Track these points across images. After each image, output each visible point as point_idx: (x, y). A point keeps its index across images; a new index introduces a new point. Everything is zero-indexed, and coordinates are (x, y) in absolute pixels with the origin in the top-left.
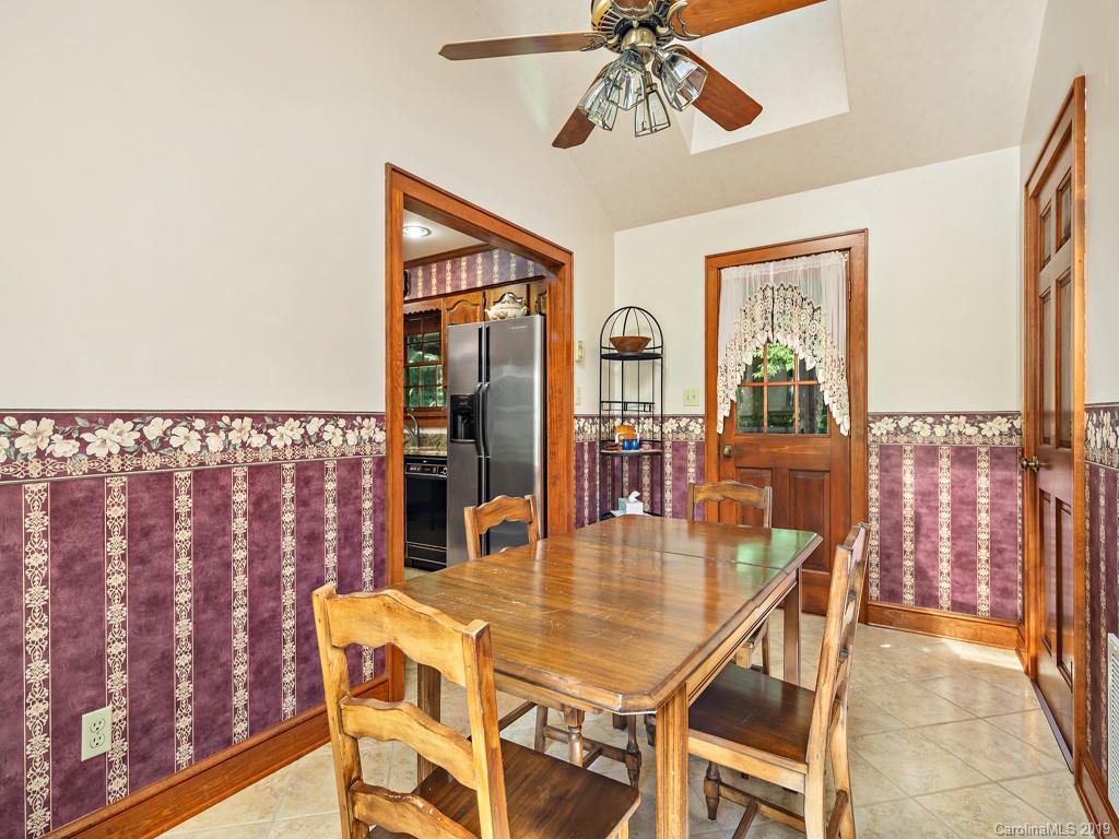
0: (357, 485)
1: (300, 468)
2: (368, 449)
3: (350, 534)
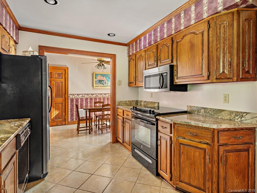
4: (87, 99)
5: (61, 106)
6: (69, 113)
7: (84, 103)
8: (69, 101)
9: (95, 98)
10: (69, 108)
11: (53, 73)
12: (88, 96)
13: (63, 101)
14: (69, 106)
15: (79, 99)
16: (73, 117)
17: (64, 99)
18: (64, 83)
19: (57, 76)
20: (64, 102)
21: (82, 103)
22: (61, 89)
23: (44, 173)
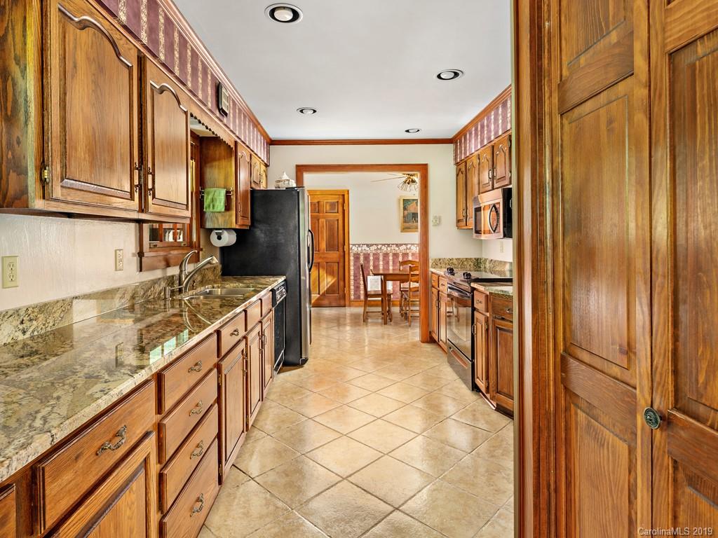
4: (386, 255)
5: (336, 268)
6: (352, 282)
7: (381, 263)
8: (352, 258)
9: (405, 254)
10: (352, 273)
11: (321, 203)
12: (389, 249)
13: (339, 258)
14: (352, 268)
15: (371, 255)
16: (360, 291)
17: (342, 254)
18: (341, 222)
19: (328, 208)
20: (342, 260)
21: (376, 263)
22: (336, 234)
23: (303, 357)
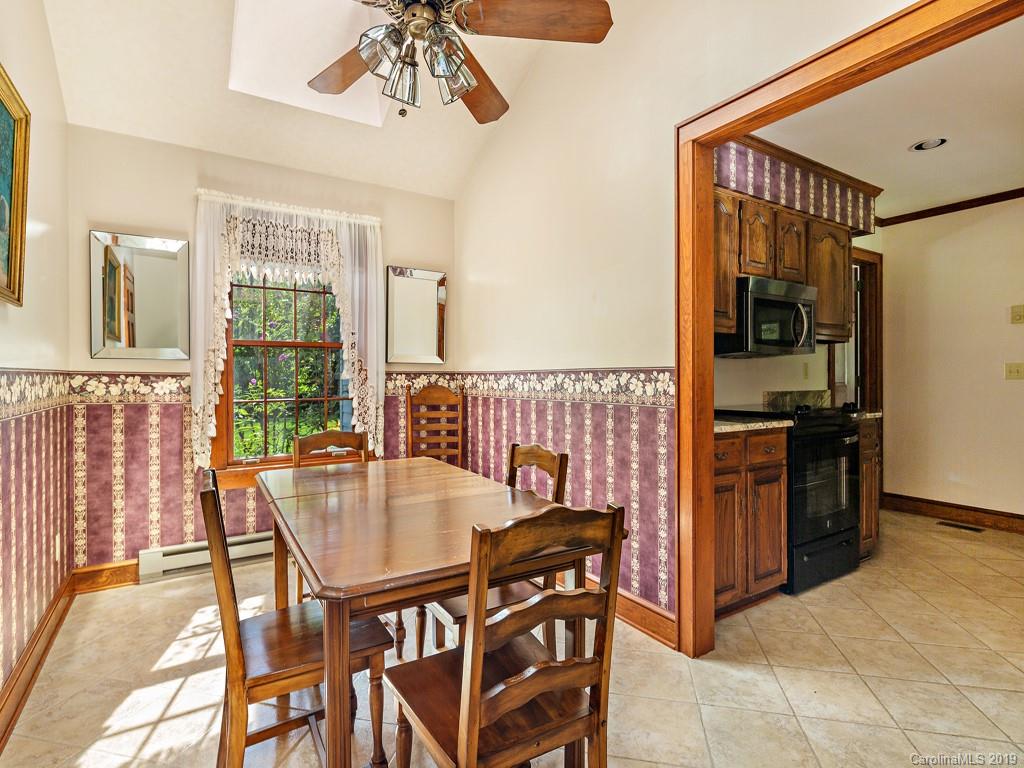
0: (654, 431)
1: (617, 409)
2: (663, 400)
3: (648, 471)
